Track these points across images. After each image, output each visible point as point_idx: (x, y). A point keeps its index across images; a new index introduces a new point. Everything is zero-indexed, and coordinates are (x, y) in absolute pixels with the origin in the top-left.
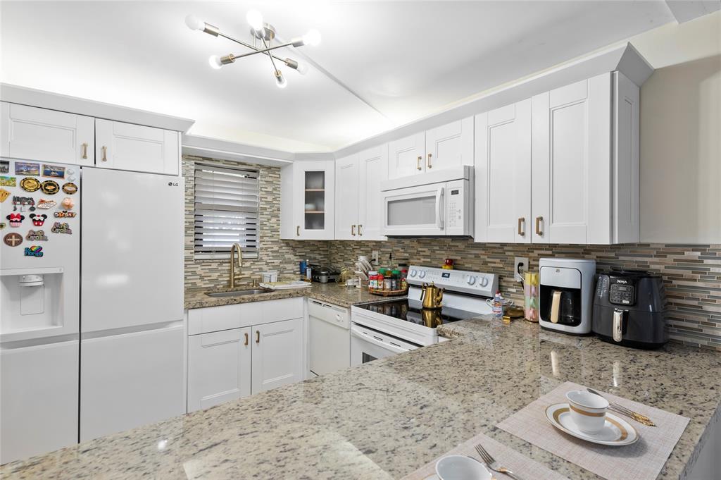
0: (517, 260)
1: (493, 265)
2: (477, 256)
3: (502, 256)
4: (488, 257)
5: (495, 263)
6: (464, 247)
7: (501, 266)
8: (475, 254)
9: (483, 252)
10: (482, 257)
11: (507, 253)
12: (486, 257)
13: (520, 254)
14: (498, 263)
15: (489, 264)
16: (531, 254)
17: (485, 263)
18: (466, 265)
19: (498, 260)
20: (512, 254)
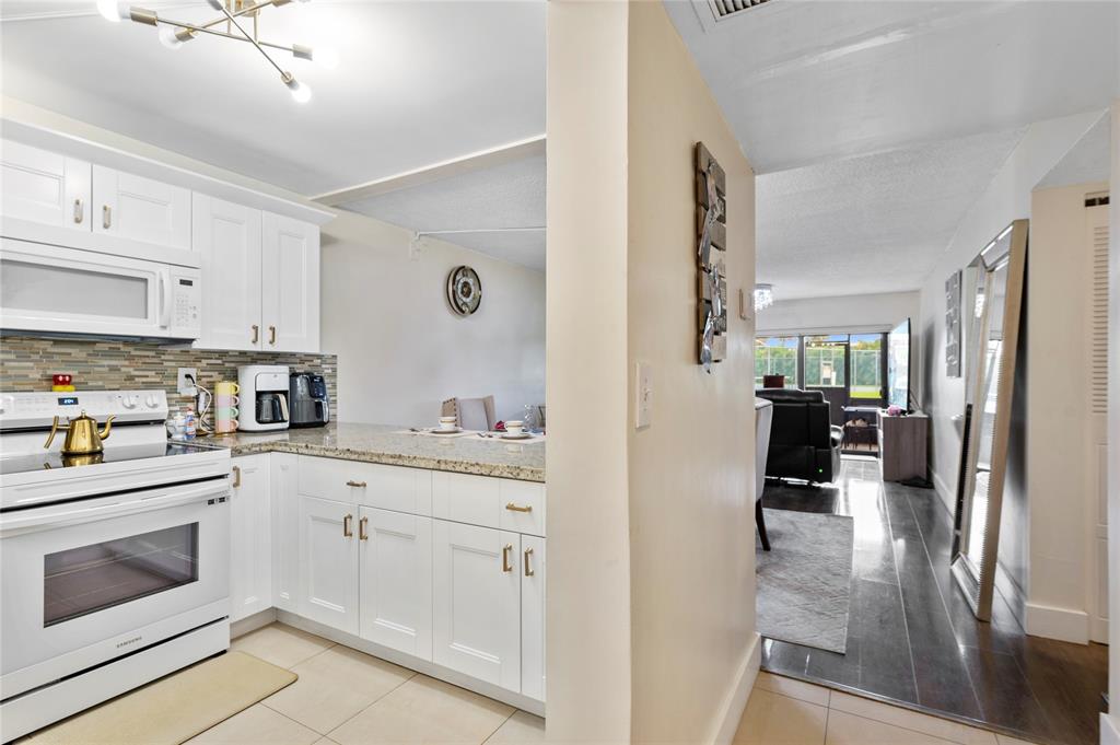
0: (182, 372)
1: (144, 380)
2: (114, 369)
3: (159, 367)
4: (136, 370)
5: (147, 376)
6: (84, 355)
7: (158, 380)
8: (108, 366)
9: (127, 363)
10: (123, 369)
11: (165, 364)
12: (131, 369)
13: (184, 364)
14: (152, 377)
15: (137, 379)
16: (198, 364)
17: (131, 378)
18: (90, 384)
19: (153, 373)
20: (173, 364)
